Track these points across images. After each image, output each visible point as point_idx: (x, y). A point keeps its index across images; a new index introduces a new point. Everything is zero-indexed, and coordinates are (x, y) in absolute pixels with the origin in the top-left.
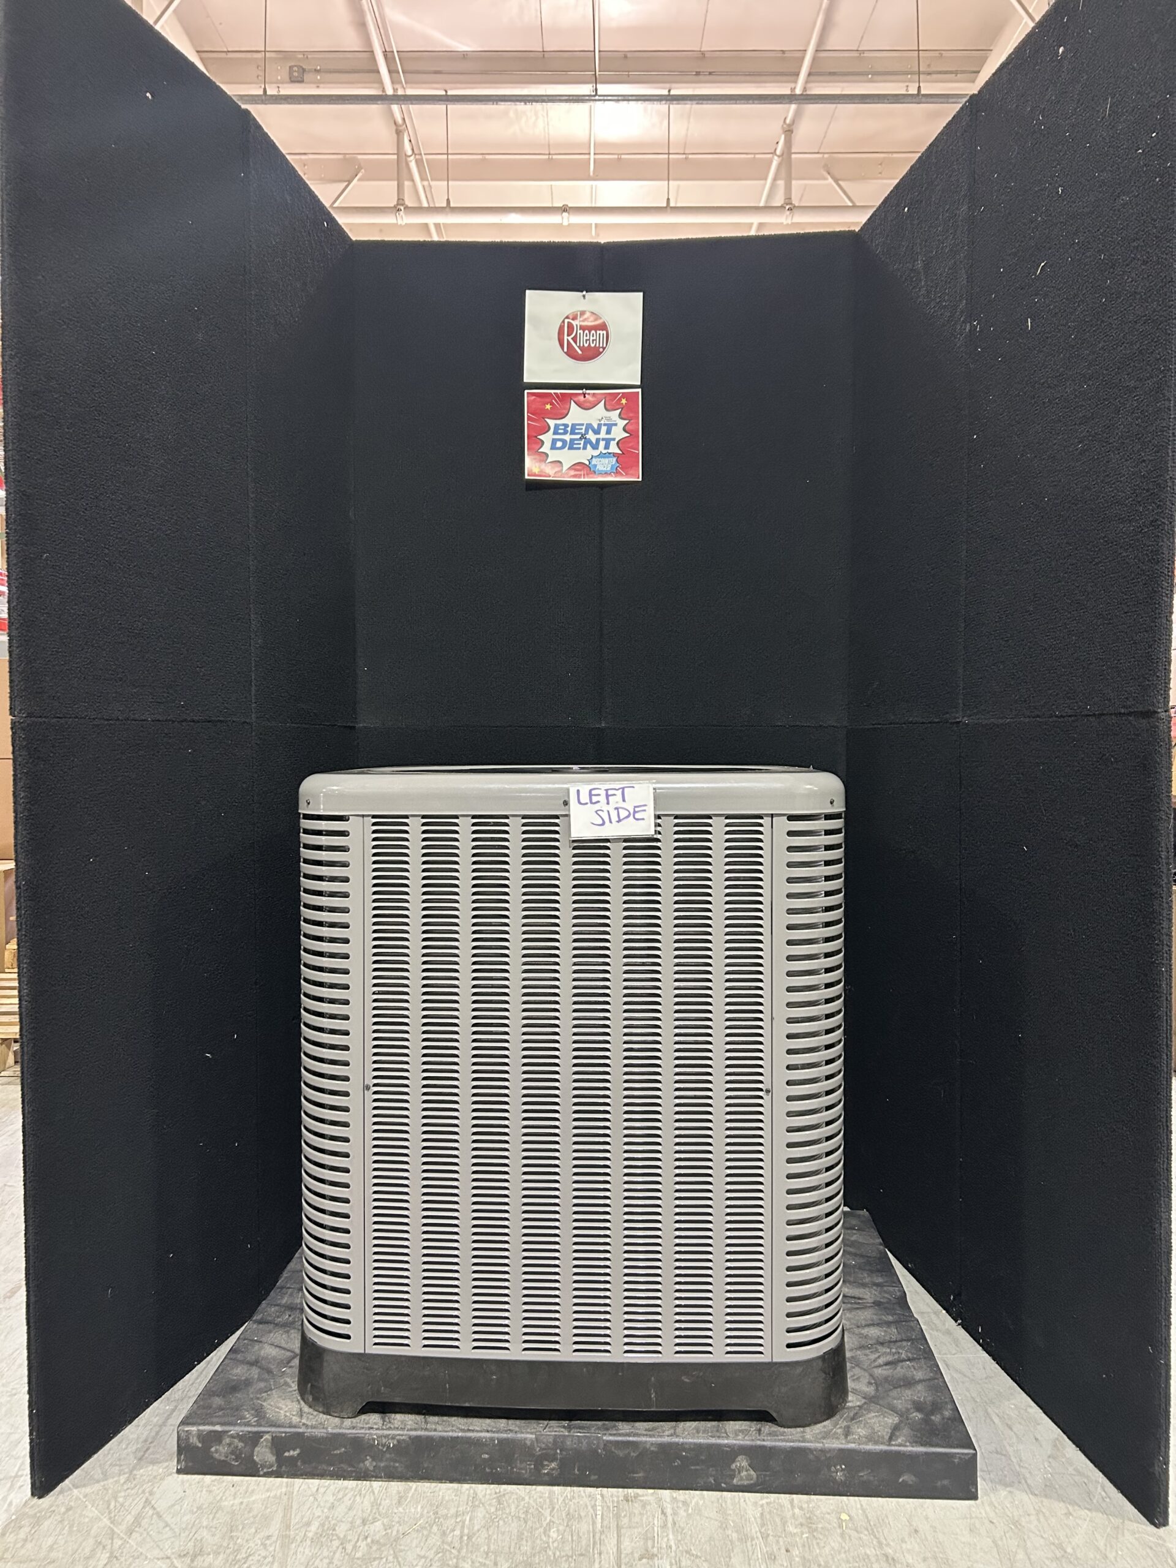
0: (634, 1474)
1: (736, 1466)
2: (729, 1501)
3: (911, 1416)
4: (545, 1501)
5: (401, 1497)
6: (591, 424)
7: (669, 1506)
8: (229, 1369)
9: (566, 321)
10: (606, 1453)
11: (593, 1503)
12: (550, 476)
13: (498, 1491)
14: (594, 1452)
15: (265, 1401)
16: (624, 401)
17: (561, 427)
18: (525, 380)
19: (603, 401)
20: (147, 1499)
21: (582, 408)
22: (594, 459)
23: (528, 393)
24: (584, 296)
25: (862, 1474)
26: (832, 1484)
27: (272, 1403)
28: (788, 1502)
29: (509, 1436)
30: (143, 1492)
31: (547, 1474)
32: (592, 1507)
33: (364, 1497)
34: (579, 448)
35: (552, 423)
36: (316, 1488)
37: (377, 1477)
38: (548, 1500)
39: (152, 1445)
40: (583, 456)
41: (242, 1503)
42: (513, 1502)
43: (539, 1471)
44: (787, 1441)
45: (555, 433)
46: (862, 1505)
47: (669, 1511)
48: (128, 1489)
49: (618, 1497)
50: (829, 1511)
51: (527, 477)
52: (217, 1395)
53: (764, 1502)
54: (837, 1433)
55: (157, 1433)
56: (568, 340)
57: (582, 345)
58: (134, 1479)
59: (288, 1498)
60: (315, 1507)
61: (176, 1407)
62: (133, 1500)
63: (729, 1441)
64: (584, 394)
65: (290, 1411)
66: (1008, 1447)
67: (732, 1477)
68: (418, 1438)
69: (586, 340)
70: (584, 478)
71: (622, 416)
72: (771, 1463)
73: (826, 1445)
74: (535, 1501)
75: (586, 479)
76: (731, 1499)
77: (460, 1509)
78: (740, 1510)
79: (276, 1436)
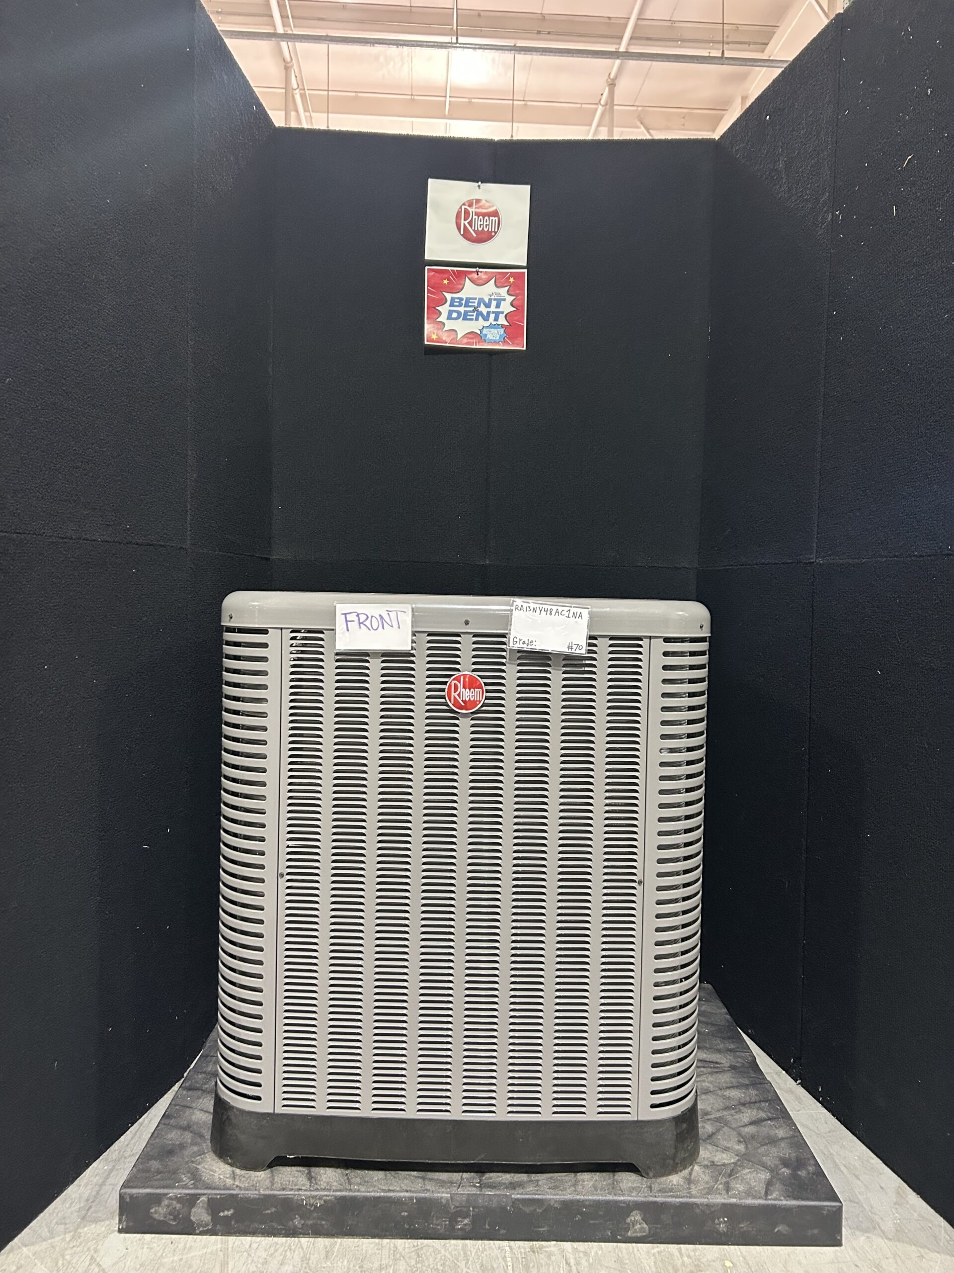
0: (539, 1227)
1: (631, 1220)
2: (624, 1252)
3: (781, 1171)
4: (459, 1253)
5: (327, 1252)
6: (482, 299)
7: (571, 1256)
8: (163, 1133)
9: (463, 207)
10: (514, 1210)
11: (503, 1254)
12: (446, 343)
13: (416, 1244)
14: (504, 1209)
15: (199, 1164)
16: (512, 280)
17: (456, 300)
18: (426, 258)
19: (494, 279)
20: (92, 1256)
21: (475, 284)
22: (484, 329)
23: (428, 269)
24: (479, 186)
25: (742, 1226)
26: (715, 1235)
27: (206, 1166)
28: (677, 1251)
29: (427, 1195)
30: (89, 1249)
31: (461, 1229)
32: (503, 1259)
33: (294, 1252)
34: (472, 319)
35: (448, 296)
36: (249, 1243)
37: (305, 1234)
38: (462, 1253)
39: (94, 1204)
40: (475, 326)
41: (181, 1260)
42: (431, 1255)
43: (453, 1227)
44: (676, 1197)
45: (451, 306)
46: (741, 1253)
47: (572, 1262)
48: (74, 1246)
49: (525, 1248)
50: (714, 1259)
51: (426, 343)
52: (155, 1159)
53: (656, 1250)
54: (719, 1189)
55: (98, 1193)
56: (464, 224)
57: (476, 229)
58: (79, 1237)
59: (224, 1254)
60: (250, 1262)
61: (114, 1167)
62: (80, 1257)
63: (625, 1198)
64: (477, 272)
65: (224, 1173)
66: (859, 1196)
67: (627, 1230)
68: (343, 1198)
69: (481, 225)
70: (476, 345)
71: (510, 293)
72: (662, 1216)
73: (711, 1200)
74: (450, 1253)
75: (478, 347)
76: (626, 1249)
77: (383, 1262)
78: (635, 1259)
79: (211, 1198)
